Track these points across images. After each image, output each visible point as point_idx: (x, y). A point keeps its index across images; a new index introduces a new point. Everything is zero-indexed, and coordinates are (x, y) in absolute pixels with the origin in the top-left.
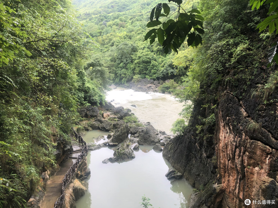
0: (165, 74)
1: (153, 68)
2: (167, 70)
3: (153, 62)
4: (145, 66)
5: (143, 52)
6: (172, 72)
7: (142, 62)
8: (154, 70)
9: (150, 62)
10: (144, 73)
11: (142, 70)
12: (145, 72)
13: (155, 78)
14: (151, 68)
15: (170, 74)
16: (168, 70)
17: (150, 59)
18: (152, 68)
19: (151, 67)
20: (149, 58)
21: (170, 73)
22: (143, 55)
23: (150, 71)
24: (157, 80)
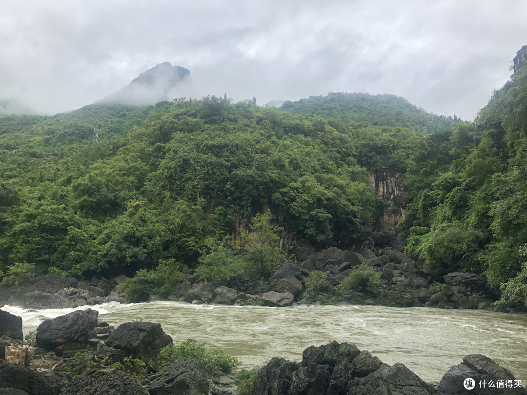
0: (114, 259)
1: (74, 247)
2: (120, 250)
3: (73, 231)
4: (49, 239)
5: (41, 205)
6: (135, 256)
7: (39, 229)
8: (75, 251)
9: (65, 231)
10: (43, 261)
11: (37, 253)
12: (46, 257)
13: (80, 273)
14: (67, 245)
15: (129, 260)
16: (125, 250)
17: (65, 222)
18: (72, 247)
19: (68, 242)
20: (61, 220)
21: (131, 257)
22: (43, 210)
23: (65, 254)
24: (84, 280)
